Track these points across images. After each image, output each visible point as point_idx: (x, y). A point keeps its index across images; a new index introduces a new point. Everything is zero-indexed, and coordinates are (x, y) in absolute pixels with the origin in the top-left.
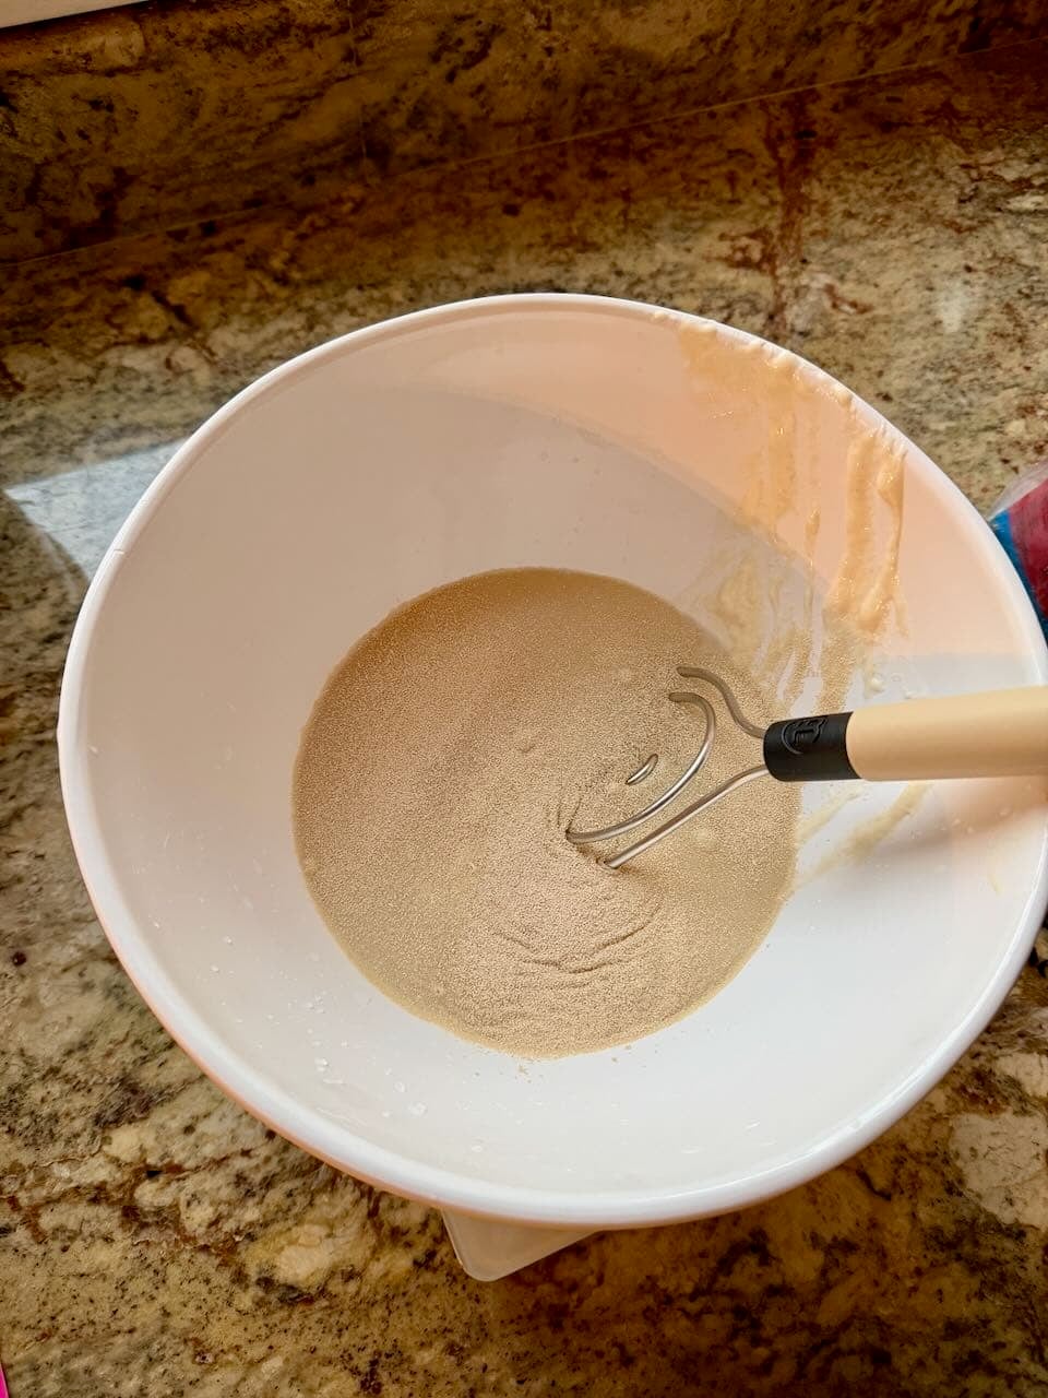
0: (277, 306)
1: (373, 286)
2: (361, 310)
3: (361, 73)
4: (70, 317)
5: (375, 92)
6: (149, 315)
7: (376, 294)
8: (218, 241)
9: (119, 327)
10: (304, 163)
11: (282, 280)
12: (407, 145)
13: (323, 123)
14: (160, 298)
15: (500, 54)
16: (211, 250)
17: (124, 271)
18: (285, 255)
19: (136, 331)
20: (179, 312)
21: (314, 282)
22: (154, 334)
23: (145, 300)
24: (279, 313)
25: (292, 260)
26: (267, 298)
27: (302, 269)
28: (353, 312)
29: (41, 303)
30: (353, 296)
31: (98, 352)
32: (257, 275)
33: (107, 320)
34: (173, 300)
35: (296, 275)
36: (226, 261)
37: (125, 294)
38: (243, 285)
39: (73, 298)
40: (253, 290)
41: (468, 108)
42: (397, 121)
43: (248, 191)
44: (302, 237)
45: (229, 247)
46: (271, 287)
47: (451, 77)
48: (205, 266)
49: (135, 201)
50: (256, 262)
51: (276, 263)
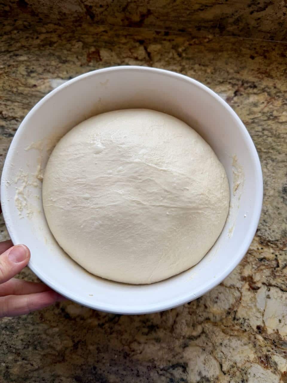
0: (175, 62)
1: (204, 66)
2: (197, 71)
3: (226, 4)
4: (121, 46)
5: (227, 10)
6: (141, 52)
7: (203, 68)
8: (168, 38)
9: (132, 53)
10: (200, 24)
11: (180, 55)
12: (231, 28)
13: (209, 15)
14: (146, 49)
15: (269, 10)
16: (165, 40)
17: (140, 38)
18: (183, 48)
19: (135, 55)
20: (149, 54)
21: (188, 59)
22: (140, 58)
23: (142, 48)
24: (175, 64)
25: (184, 50)
26: (173, 58)
27: (186, 54)
28: (195, 71)
29: (116, 39)
30: (197, 67)
31: (124, 58)
32: (174, 51)
33: (130, 49)
34: (149, 50)
35: (184, 55)
36: (167, 44)
37: (137, 44)
38: (169, 53)
39: (124, 40)
40: (171, 55)
41: (253, 23)
42: (231, 20)
43: (181, 26)
44: (190, 45)
45: (170, 41)
46: (176, 56)
47: (252, 13)
48: (161, 44)
49: (150, 19)
50: (175, 47)
51: (180, 50)
